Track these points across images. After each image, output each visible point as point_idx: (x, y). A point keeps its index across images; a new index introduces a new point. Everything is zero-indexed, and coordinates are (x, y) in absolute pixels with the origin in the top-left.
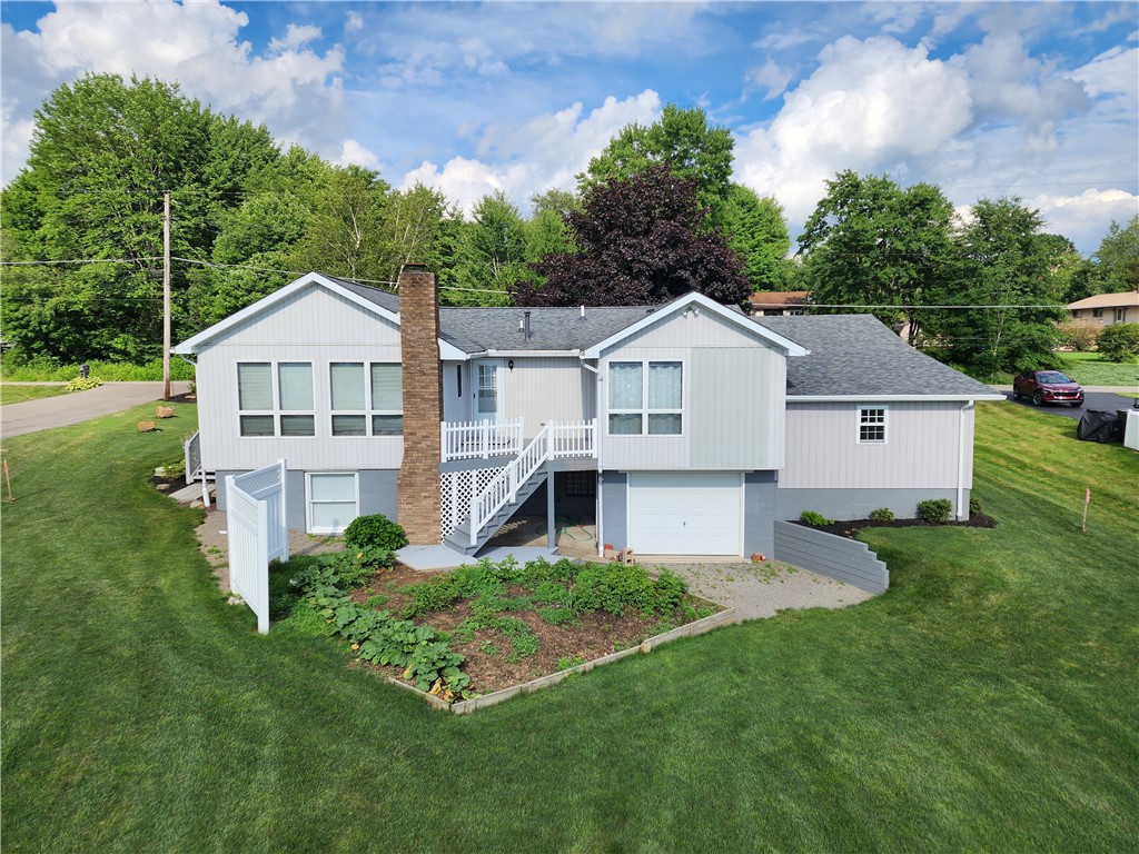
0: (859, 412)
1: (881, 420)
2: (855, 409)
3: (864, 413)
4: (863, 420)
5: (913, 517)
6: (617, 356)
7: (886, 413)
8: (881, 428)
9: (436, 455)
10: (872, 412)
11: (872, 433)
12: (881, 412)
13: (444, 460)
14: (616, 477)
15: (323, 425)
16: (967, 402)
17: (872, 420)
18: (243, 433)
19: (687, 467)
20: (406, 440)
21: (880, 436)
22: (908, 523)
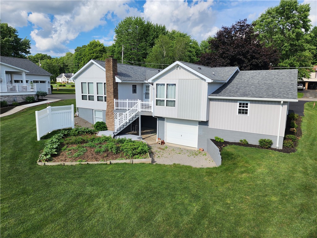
0: (238, 104)
1: (247, 107)
2: (237, 102)
3: (240, 104)
4: (240, 107)
5: (258, 144)
6: (158, 82)
7: (249, 104)
8: (247, 110)
9: (113, 107)
10: (244, 104)
11: (243, 112)
12: (247, 104)
13: (115, 109)
14: (162, 119)
15: (96, 98)
16: (280, 102)
17: (243, 107)
18: (83, 99)
19: (176, 117)
20: (107, 103)
21: (246, 113)
22: (255, 146)
